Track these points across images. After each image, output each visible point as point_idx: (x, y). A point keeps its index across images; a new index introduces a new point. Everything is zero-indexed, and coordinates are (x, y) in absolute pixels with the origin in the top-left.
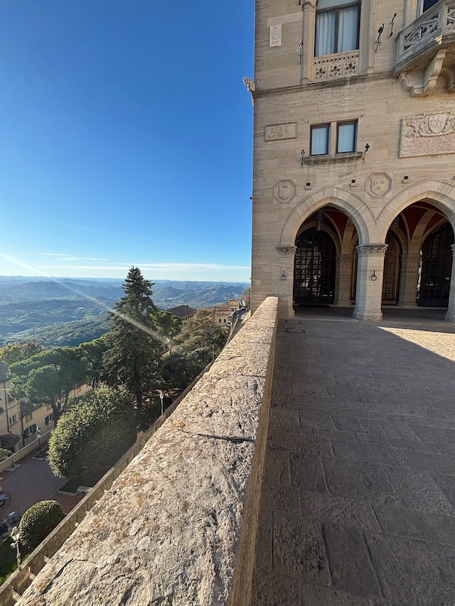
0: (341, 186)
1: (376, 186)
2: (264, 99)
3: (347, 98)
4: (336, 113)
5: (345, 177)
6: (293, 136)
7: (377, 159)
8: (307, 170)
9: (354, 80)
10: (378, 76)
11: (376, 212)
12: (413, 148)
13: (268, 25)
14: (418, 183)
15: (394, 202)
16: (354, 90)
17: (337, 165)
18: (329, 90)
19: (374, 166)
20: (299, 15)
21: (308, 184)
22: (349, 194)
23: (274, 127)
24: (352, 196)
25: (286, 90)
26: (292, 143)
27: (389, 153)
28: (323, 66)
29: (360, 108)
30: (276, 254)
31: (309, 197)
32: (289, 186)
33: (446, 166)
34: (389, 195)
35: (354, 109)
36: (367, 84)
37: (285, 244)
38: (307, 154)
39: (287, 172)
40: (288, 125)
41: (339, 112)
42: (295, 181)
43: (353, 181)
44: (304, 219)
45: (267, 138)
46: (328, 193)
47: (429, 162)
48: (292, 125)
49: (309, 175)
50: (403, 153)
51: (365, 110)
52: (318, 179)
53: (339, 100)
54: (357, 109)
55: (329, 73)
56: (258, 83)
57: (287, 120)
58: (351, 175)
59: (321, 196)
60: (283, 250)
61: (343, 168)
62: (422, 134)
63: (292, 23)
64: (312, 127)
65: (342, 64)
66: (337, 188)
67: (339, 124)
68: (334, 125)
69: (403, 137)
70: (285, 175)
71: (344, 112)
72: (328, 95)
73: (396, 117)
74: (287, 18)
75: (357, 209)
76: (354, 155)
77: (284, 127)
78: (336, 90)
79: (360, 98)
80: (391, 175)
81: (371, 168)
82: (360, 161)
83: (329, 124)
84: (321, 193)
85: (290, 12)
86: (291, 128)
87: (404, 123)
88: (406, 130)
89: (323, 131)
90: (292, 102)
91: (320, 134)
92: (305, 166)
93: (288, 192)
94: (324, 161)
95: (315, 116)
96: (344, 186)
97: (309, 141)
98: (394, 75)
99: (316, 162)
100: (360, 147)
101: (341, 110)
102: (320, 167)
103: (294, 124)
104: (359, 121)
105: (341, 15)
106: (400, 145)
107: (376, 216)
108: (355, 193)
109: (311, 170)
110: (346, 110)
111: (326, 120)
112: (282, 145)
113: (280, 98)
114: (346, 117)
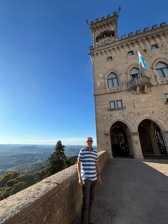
0: (120, 116)
1: (131, 116)
2: (97, 96)
5: (121, 114)
6: (105, 104)
7: (129, 109)
8: (110, 112)
9: (119, 92)
10: (124, 91)
11: (133, 123)
12: (138, 106)
13: (97, 83)
14: (142, 115)
15: (137, 120)
16: (119, 94)
17: (118, 111)
18: (113, 94)
19: (129, 110)
20: (104, 80)
21: (111, 116)
22: (123, 118)
23: (100, 102)
25: (102, 94)
26: (105, 106)
27: (132, 107)
28: (111, 89)
29: (122, 97)
30: (104, 136)
31: (111, 119)
32: (106, 116)
33: (149, 110)
34: (135, 118)
35: (120, 98)
36: (122, 92)
37: (106, 133)
38: (109, 108)
39: (104, 113)
41: (116, 98)
43: (124, 115)
44: (111, 125)
45: (98, 105)
46: (117, 118)
47: (144, 109)
49: (111, 113)
50: (136, 107)
52: (113, 114)
53: (116, 96)
55: (112, 91)
56: (95, 93)
58: (123, 113)
59: (115, 119)
60: (106, 135)
61: (120, 111)
62: (140, 103)
63: (102, 82)
64: (110, 102)
65: (115, 89)
67: (117, 101)
68: (116, 102)
69: (135, 104)
72: (113, 95)
73: (132, 99)
75: (127, 122)
76: (122, 108)
77: (102, 102)
78: (115, 94)
79: (121, 95)
80: (134, 113)
81: (128, 111)
82: (125, 109)
84: (115, 118)
85: (101, 80)
86: (104, 102)
87: (134, 100)
88: (135, 102)
89: (113, 103)
90: (104, 97)
91: (112, 104)
92: (109, 111)
93: (105, 118)
94: (114, 110)
95: (110, 100)
96: (121, 116)
97: (109, 105)
98: (128, 90)
99: (112, 110)
100: (124, 106)
101: (117, 98)
102: (114, 111)
104: (122, 100)
105: (113, 79)
106: (134, 105)
107: (133, 124)
108: (125, 118)
109: (111, 112)
110: (118, 98)
111: (113, 100)
112: (103, 106)
113: (101, 96)
114: (118, 99)
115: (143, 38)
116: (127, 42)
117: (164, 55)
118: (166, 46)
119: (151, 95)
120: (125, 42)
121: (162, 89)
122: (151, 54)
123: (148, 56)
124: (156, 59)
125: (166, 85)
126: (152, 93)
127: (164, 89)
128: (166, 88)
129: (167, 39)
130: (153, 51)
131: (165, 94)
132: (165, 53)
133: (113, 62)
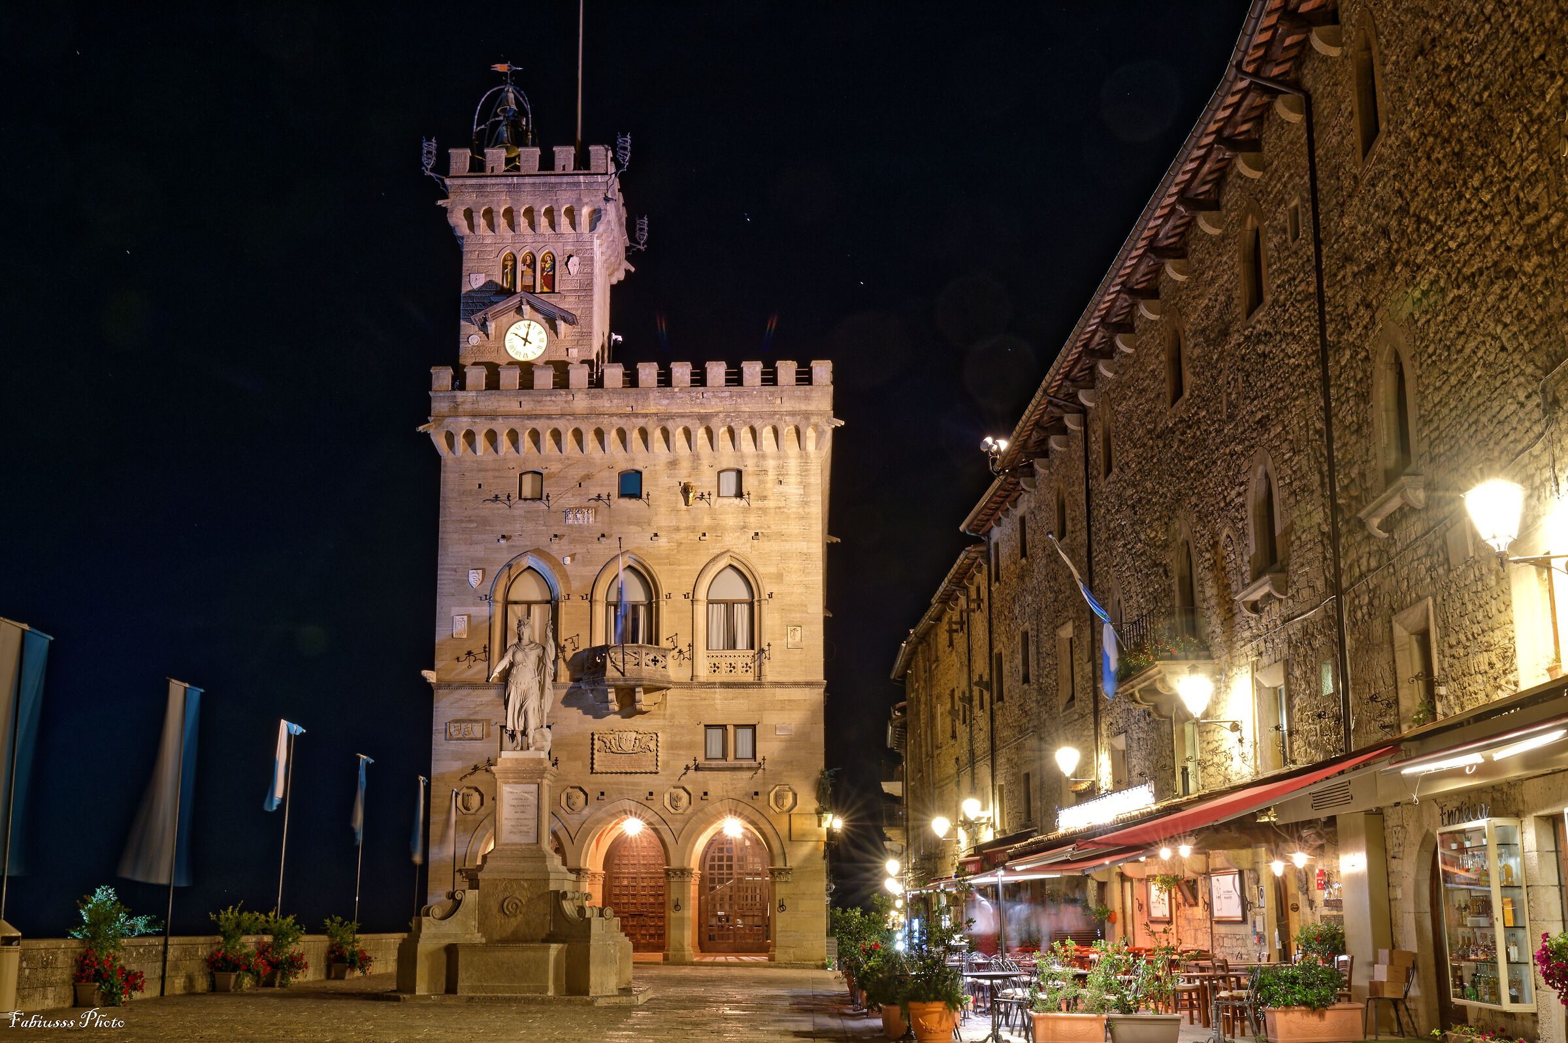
1: (572, 801)
2: (446, 690)
6: (480, 736)
7: (571, 770)
12: (606, 763)
13: (452, 614)
14: (613, 800)
15: (592, 820)
19: (569, 778)
20: (485, 610)
23: (458, 725)
25: (472, 686)
26: (478, 744)
27: (584, 765)
32: (474, 794)
33: (640, 784)
34: (586, 811)
37: (470, 864)
39: (473, 778)
40: (472, 724)
42: (482, 789)
45: (449, 736)
47: (622, 779)
48: (478, 724)
50: (597, 767)
56: (439, 673)
57: (472, 717)
62: (613, 750)
63: (478, 615)
69: (595, 752)
70: (470, 780)
73: (588, 731)
74: (473, 610)
77: (469, 725)
80: (587, 789)
81: (565, 780)
85: (474, 604)
86: (478, 728)
87: (596, 737)
88: (598, 744)
90: (479, 699)
93: (474, 801)
103: (481, 724)
105: (533, 607)
106: (592, 759)
112: (468, 746)
115: (689, 423)
116: (620, 415)
117: (749, 545)
118: (764, 498)
119: (661, 722)
120: (611, 415)
121: (703, 703)
122: (707, 521)
123: (693, 529)
124: (718, 551)
125: (718, 690)
126: (665, 715)
127: (707, 702)
128: (714, 699)
129: (780, 458)
130: (717, 506)
131: (707, 726)
132: (757, 534)
133: (541, 514)
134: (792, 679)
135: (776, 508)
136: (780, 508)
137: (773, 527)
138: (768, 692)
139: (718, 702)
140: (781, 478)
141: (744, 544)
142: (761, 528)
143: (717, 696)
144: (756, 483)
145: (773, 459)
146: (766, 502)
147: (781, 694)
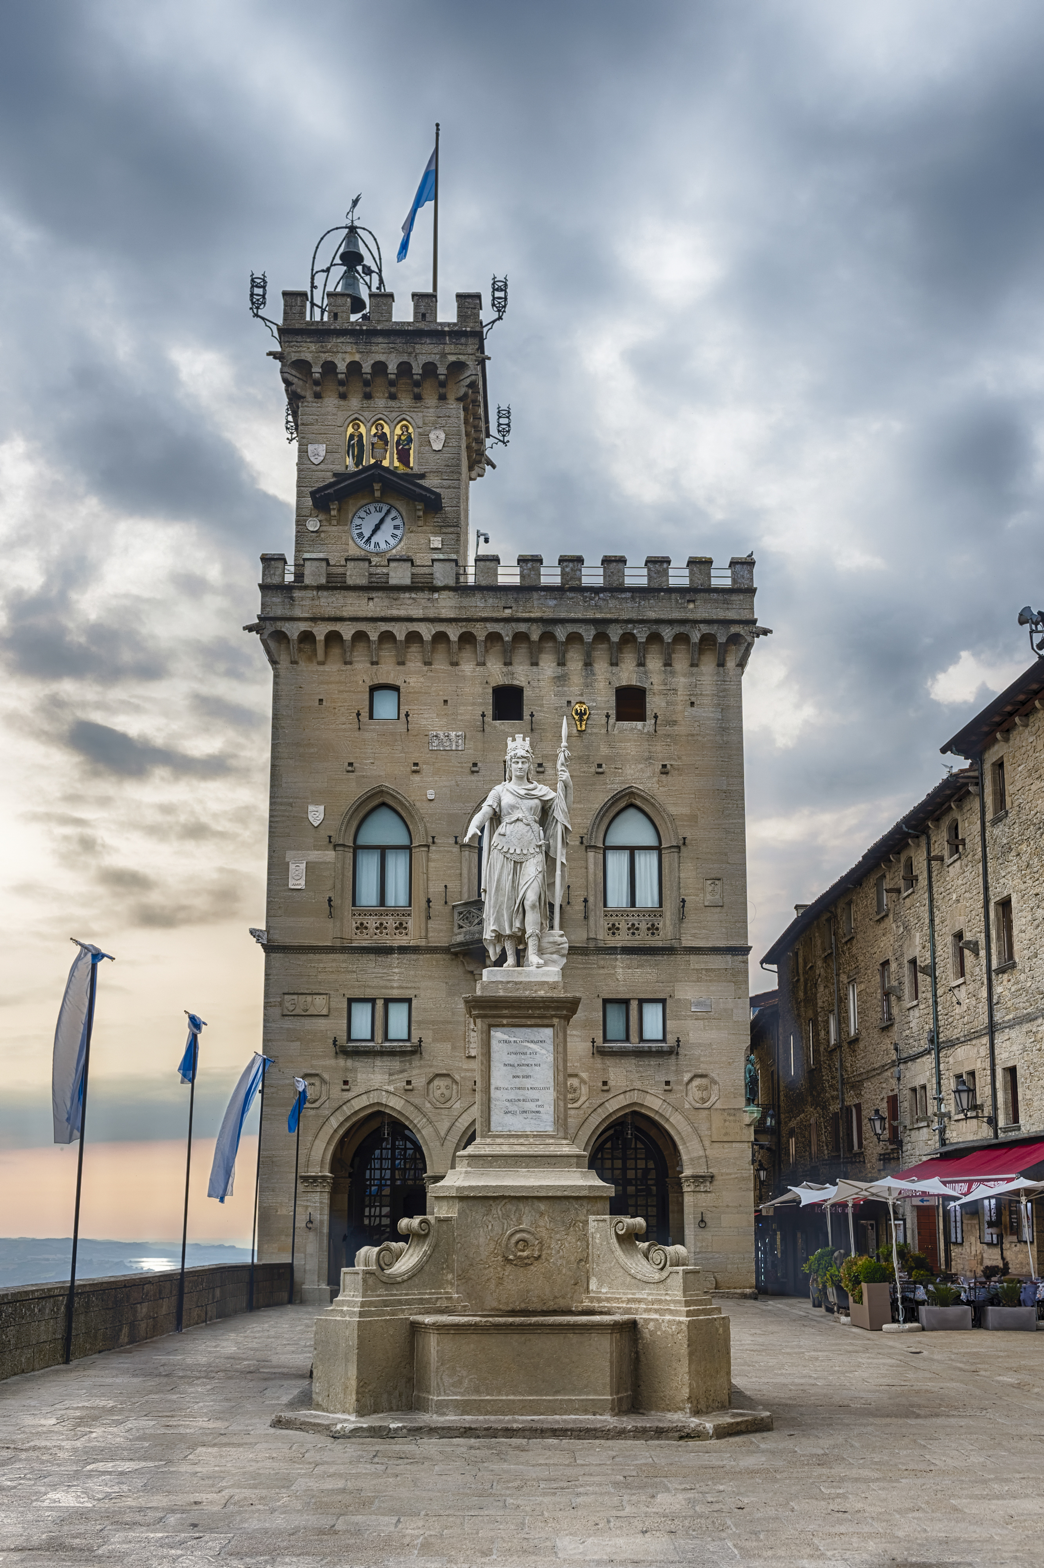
0: (391, 1088)
1: (439, 1092)
2: (281, 955)
3: (396, 970)
4: (382, 987)
5: (396, 1076)
6: (325, 1012)
7: (437, 1056)
8: (341, 1062)
9: (403, 951)
10: (433, 951)
11: (442, 1128)
13: (287, 860)
15: (464, 1116)
16: (405, 961)
17: (385, 1058)
18: (372, 957)
19: (435, 1063)
20: (330, 855)
21: (346, 1083)
22: (403, 1102)
23: (295, 997)
24: (407, 1104)
25: (312, 950)
26: (322, 1022)
27: (454, 1048)
28: (365, 920)
29: (413, 985)
31: (347, 1101)
32: (317, 1083)
35: (405, 985)
36: (421, 957)
37: (315, 1171)
38: (343, 1038)
39: (314, 1062)
40: (315, 997)
41: (386, 987)
42: (326, 1076)
43: (409, 1083)
44: (341, 1132)
45: (286, 1013)
46: (373, 1098)
48: (321, 997)
49: (346, 1070)
50: (471, 1050)
51: (419, 988)
52: (359, 1076)
53: (385, 971)
54: (409, 985)
55: (372, 930)
56: (271, 932)
57: (315, 988)
58: (405, 1074)
59: (364, 1101)
60: (310, 1180)
61: (396, 1064)
63: (321, 863)
64: (351, 1001)
65: (390, 922)
66: (387, 1091)
67: (387, 1002)
68: (380, 1004)
69: (469, 1030)
70: (312, 1066)
71: (392, 988)
72: (371, 962)
73: (459, 1003)
74: (315, 855)
75: (415, 1122)
76: (407, 1049)
77: (309, 998)
78: (381, 960)
79: (412, 973)
80: (457, 1077)
81: (431, 1066)
82: (417, 1056)
83: (373, 1001)
84: (364, 1097)
85: (317, 848)
86: (320, 1001)
89: (368, 1007)
90: (321, 965)
91: (361, 1014)
92: (341, 1056)
93: (315, 1091)
94: (367, 1054)
95: (354, 987)
96: (396, 1089)
97: (346, 1020)
98: (451, 950)
99: (357, 1054)
100: (415, 1040)
101: (389, 984)
102: (363, 1059)
103: (324, 996)
104: (414, 1002)
105: (389, 856)
106: (465, 1038)
107: (443, 1134)
108: (412, 1100)
109: (349, 1063)
110: (395, 985)
111: (369, 993)
112: (311, 1025)
113: (304, 957)
114: (395, 993)
115: (581, 629)
116: (497, 619)
117: (655, 779)
120: (483, 619)
121: (601, 971)
122: (604, 750)
123: (586, 760)
127: (605, 971)
128: (615, 967)
129: (692, 675)
130: (616, 732)
131: (606, 1001)
132: (664, 766)
133: (398, 737)
134: (709, 945)
135: (688, 735)
136: (693, 735)
137: (684, 758)
138: (680, 959)
139: (620, 970)
140: (693, 699)
141: (649, 778)
142: (670, 759)
143: (618, 963)
144: (664, 704)
145: (684, 675)
146: (676, 728)
147: (697, 962)
